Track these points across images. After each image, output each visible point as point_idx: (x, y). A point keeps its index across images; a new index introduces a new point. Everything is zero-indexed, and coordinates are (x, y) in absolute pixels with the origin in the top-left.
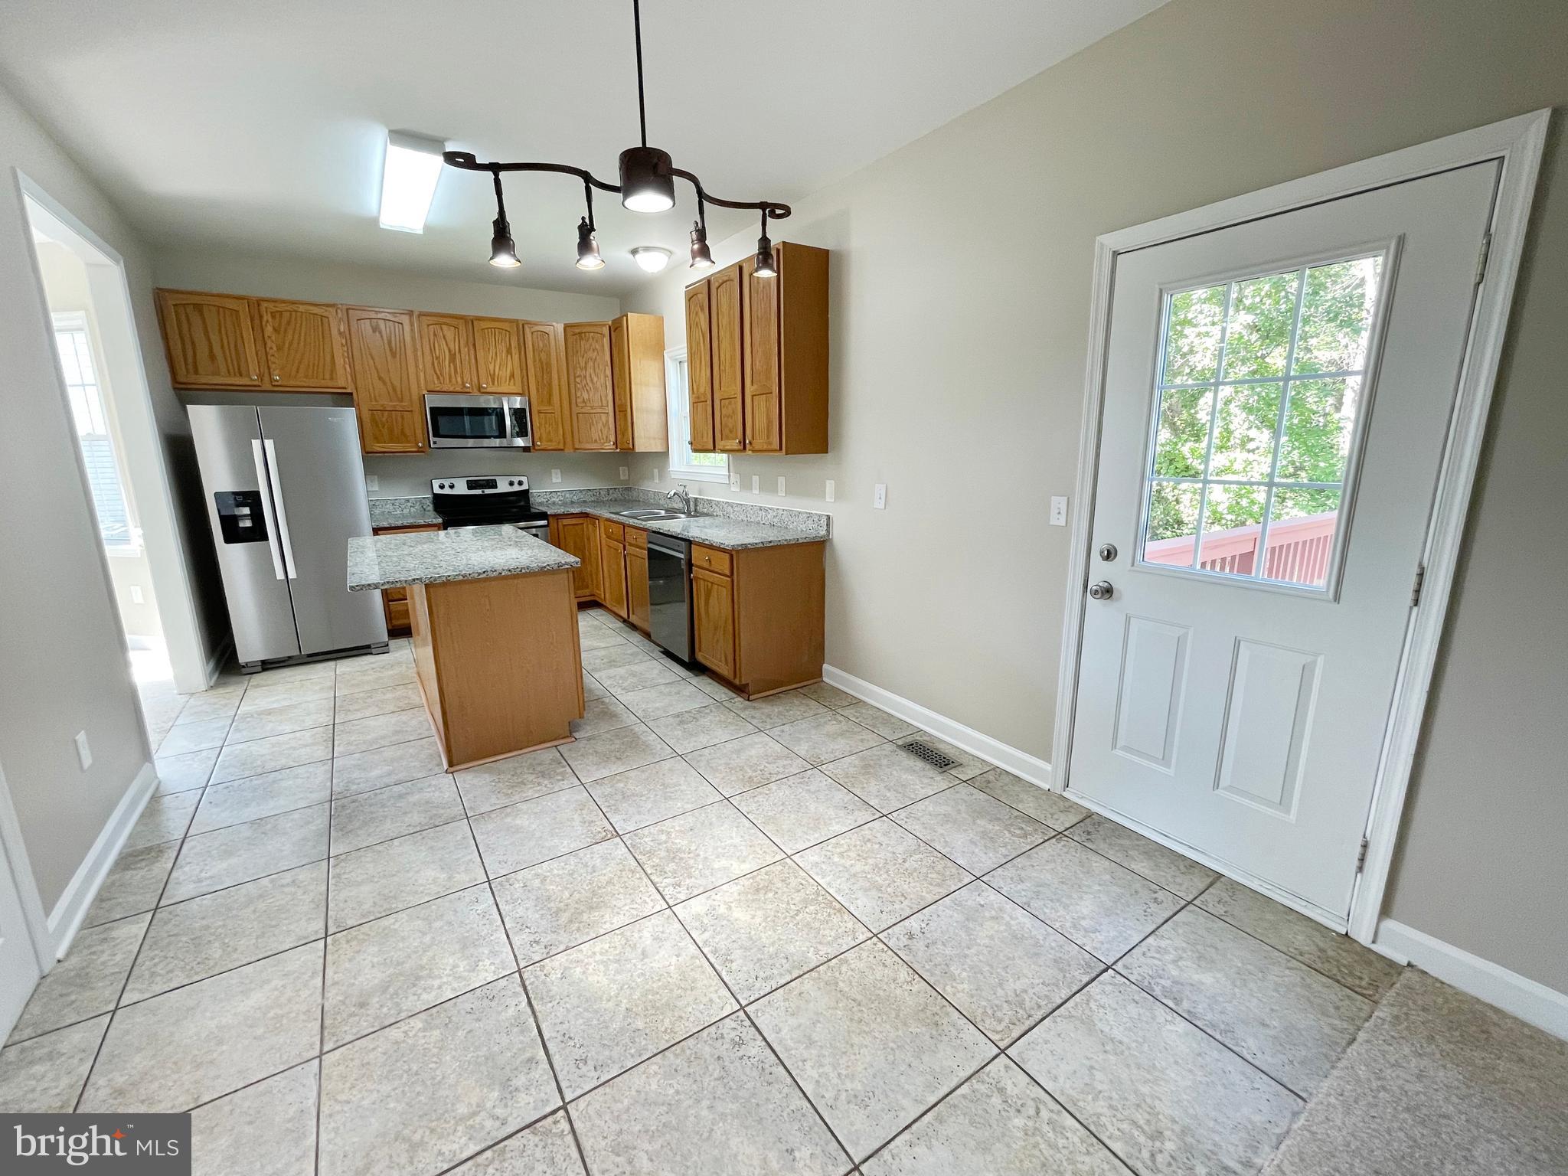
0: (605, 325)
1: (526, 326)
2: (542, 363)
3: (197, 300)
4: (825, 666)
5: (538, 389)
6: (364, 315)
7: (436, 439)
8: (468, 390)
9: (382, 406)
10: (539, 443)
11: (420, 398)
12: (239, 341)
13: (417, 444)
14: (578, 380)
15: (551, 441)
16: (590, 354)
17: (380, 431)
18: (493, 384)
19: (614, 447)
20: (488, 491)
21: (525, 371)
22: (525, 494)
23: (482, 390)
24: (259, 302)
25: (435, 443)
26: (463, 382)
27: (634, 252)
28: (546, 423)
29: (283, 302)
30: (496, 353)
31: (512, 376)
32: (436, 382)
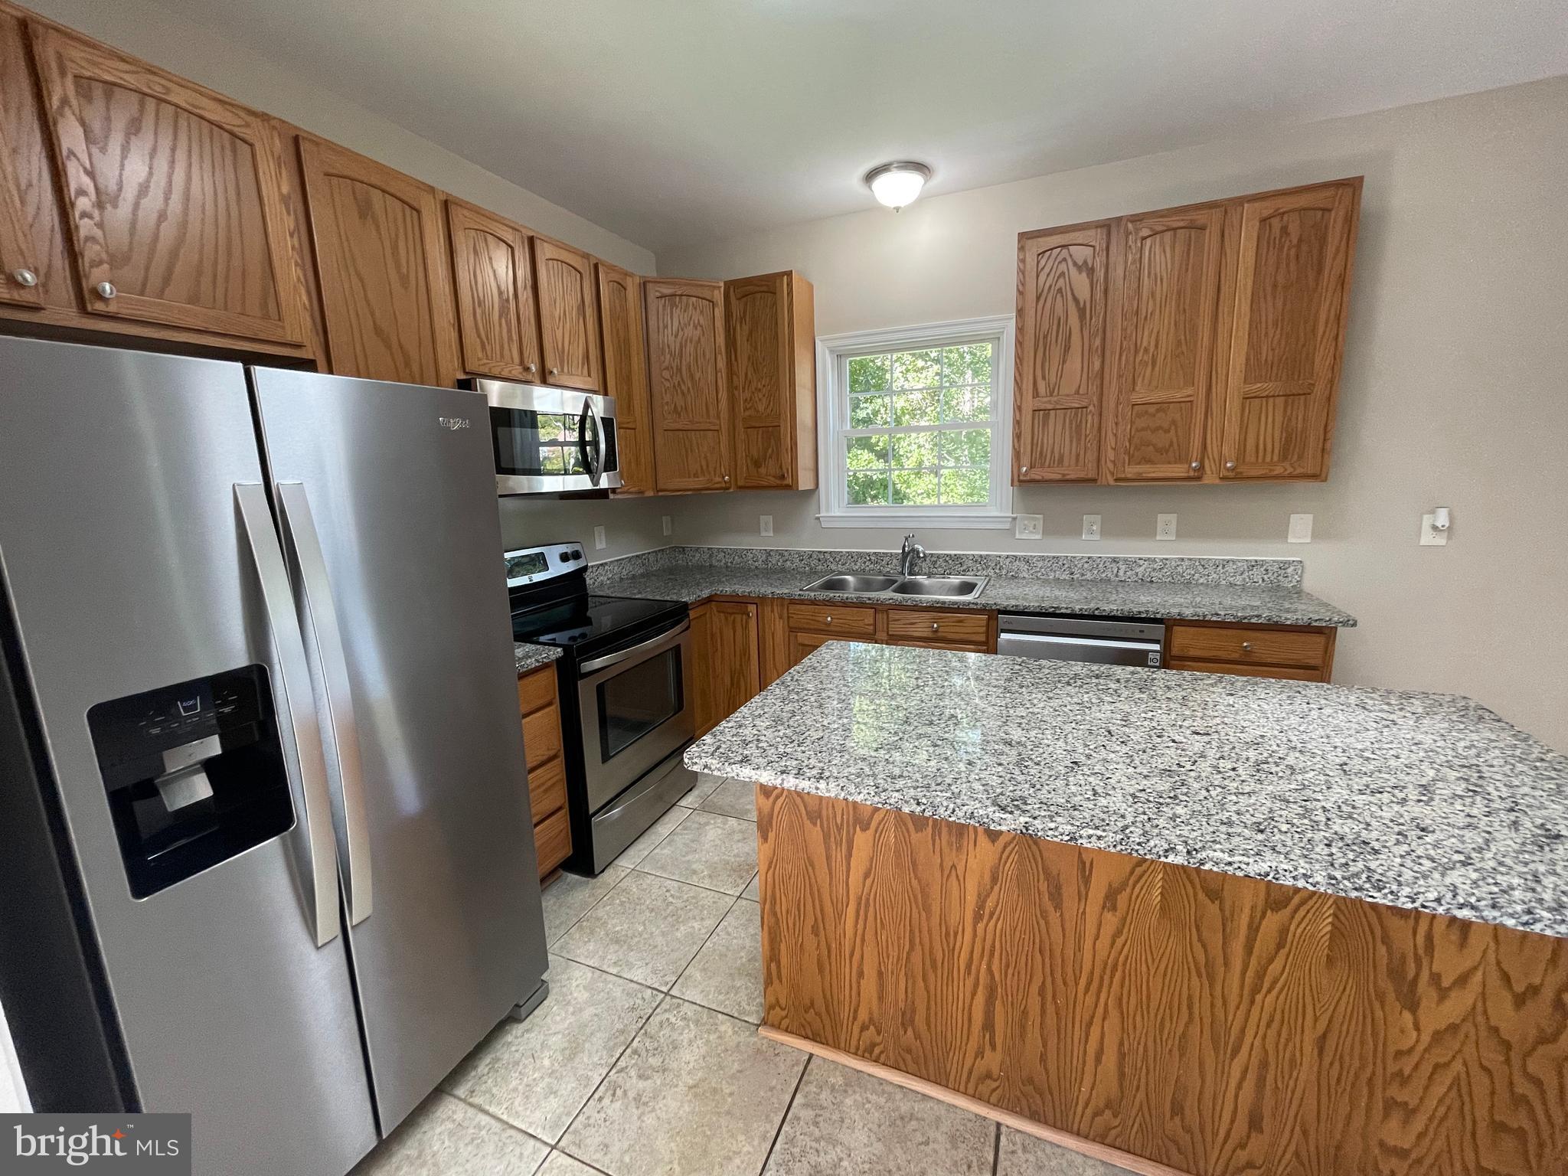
1: (600, 268)
2: (619, 340)
6: (339, 164)
8: (530, 377)
10: (623, 482)
14: (666, 374)
15: (632, 478)
16: (690, 332)
18: (562, 368)
19: (728, 485)
20: (538, 577)
22: (583, 573)
23: (549, 380)
26: (522, 361)
27: (873, 174)
28: (627, 447)
30: (565, 311)
31: (586, 357)
32: (480, 355)
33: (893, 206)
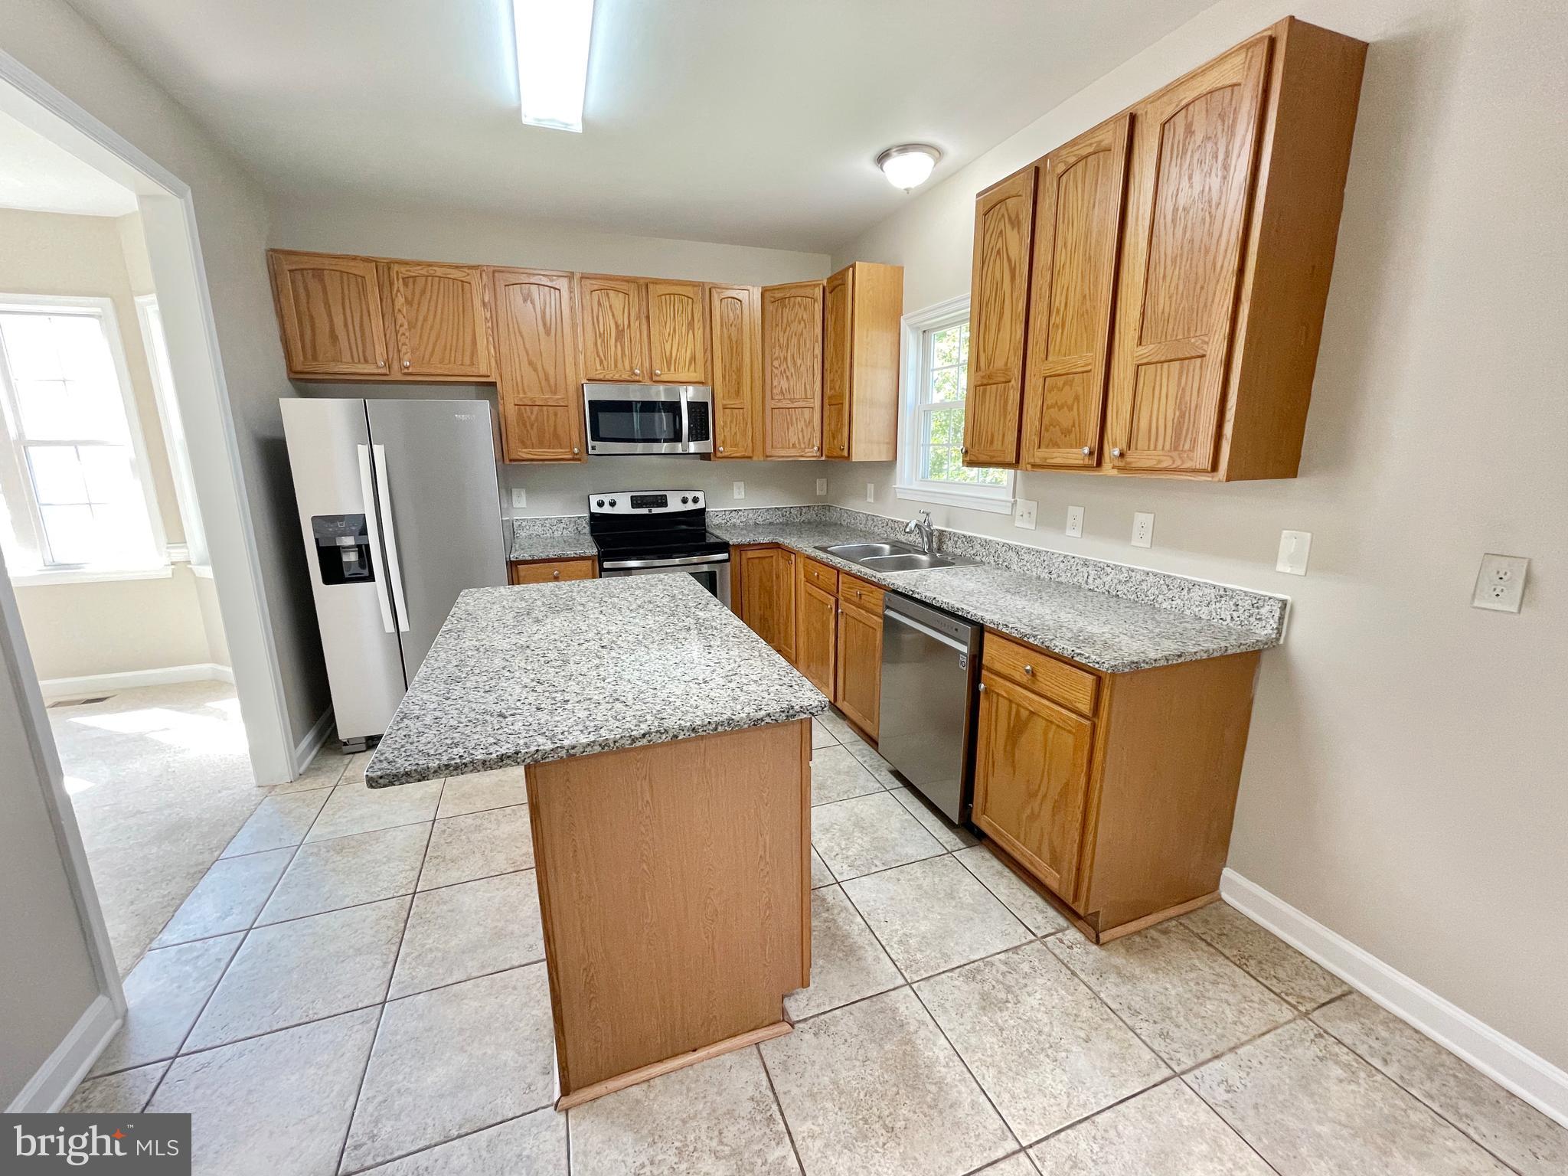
0: (815, 286)
1: (713, 290)
2: (731, 341)
3: (316, 263)
4: (1227, 872)
5: (724, 377)
6: (512, 279)
7: (597, 444)
8: (637, 378)
9: (531, 399)
10: (721, 449)
11: (577, 389)
12: (366, 318)
13: (572, 449)
14: (776, 363)
15: (736, 445)
16: (795, 327)
17: (528, 431)
18: (669, 370)
19: (819, 454)
20: (656, 511)
21: (709, 352)
22: (702, 512)
23: (655, 378)
24: (390, 264)
25: (593, 448)
26: (631, 368)
27: (882, 157)
28: (731, 422)
29: (419, 264)
30: (674, 329)
31: (693, 358)
32: (599, 367)
33: (903, 187)
